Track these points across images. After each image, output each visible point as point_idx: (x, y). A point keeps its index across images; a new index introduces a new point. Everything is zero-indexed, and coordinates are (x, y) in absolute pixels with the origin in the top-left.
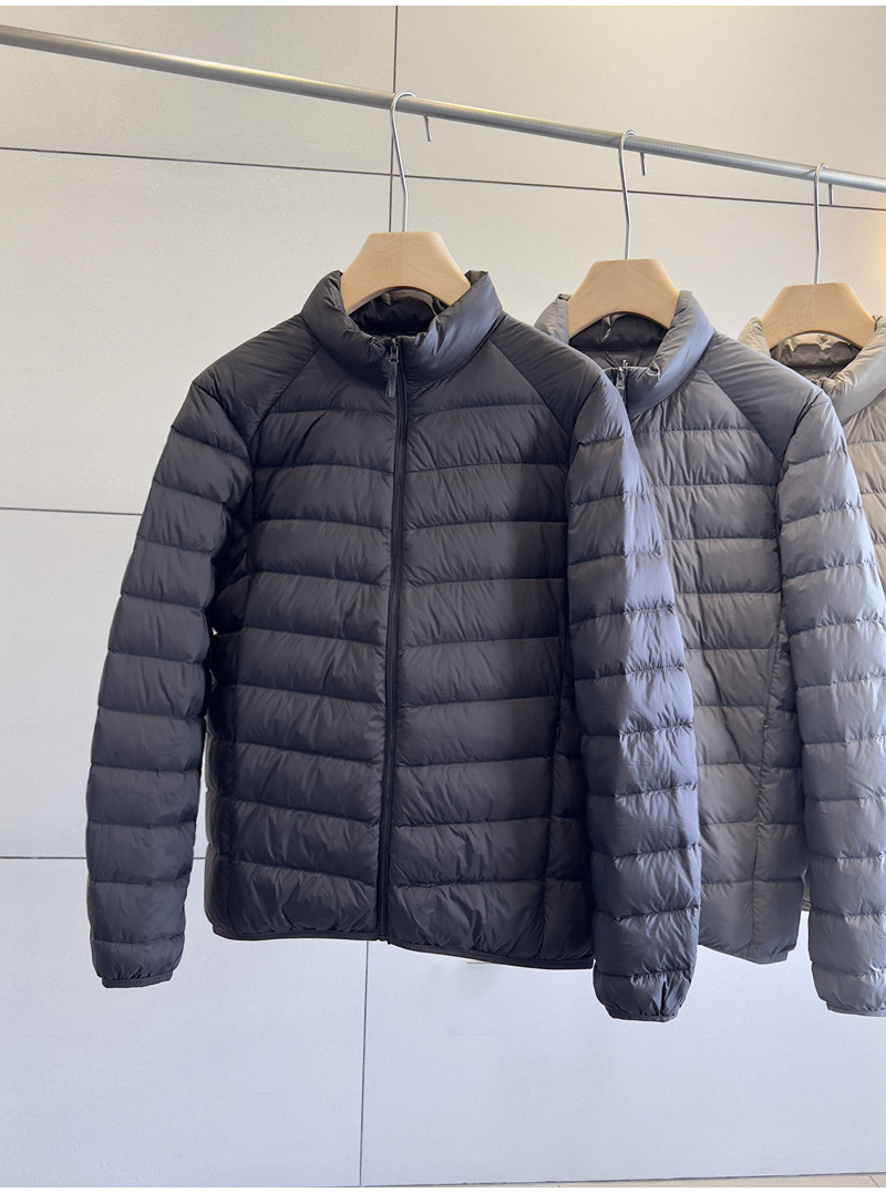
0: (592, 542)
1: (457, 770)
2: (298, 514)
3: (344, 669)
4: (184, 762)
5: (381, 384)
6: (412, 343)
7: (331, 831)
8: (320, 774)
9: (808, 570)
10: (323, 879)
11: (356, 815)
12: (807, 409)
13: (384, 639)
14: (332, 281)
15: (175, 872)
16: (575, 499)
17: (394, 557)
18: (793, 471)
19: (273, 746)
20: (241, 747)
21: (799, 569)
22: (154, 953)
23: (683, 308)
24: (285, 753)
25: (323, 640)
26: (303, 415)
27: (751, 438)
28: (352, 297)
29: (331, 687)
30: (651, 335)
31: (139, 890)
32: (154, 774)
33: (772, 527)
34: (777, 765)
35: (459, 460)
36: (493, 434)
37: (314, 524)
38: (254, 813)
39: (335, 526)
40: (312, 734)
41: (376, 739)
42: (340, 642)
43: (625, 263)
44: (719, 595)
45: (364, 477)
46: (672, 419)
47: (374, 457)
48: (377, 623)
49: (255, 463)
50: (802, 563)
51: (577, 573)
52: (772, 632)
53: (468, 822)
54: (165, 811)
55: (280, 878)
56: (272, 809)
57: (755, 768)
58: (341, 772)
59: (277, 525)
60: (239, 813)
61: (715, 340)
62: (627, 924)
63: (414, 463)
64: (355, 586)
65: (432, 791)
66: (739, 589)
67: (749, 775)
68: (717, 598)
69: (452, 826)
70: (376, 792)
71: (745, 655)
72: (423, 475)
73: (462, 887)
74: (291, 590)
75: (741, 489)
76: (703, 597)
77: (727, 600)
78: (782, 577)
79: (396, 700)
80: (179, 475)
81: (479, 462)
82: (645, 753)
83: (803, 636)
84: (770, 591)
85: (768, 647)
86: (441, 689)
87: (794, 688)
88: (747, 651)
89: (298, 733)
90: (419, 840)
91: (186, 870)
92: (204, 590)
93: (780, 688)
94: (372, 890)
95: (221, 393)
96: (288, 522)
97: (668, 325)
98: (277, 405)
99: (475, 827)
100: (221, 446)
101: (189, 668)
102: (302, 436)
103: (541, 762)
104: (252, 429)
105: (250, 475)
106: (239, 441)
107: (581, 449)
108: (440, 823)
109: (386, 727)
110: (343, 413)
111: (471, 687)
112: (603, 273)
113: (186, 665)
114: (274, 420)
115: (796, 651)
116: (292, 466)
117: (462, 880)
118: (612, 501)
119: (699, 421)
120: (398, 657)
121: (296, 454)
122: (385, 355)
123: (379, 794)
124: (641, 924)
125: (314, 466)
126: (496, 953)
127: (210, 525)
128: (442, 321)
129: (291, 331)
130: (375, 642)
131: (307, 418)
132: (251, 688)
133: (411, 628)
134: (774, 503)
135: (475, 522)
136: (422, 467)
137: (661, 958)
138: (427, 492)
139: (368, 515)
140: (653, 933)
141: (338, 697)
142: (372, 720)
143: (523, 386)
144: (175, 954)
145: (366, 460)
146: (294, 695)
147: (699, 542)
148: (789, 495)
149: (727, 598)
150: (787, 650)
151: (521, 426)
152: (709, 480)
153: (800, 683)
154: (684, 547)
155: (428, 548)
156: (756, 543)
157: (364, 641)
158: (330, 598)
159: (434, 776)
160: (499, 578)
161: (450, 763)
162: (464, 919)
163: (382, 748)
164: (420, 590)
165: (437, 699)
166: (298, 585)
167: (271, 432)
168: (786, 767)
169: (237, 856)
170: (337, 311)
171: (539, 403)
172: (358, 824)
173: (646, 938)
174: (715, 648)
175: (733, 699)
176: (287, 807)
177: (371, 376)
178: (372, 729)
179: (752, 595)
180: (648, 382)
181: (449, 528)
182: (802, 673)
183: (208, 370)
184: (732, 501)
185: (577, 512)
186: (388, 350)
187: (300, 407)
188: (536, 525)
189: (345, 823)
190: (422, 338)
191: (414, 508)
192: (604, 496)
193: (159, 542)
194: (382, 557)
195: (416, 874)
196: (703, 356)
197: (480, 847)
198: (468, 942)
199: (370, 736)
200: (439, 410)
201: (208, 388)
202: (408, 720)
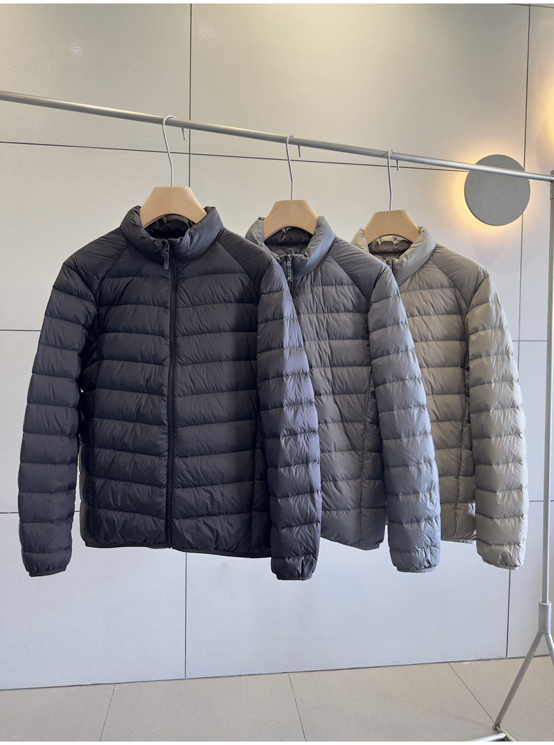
0: (268, 342)
1: (205, 458)
2: (121, 329)
3: (146, 408)
4: (69, 459)
5: (161, 262)
6: (176, 242)
7: (142, 492)
8: (135, 462)
9: (382, 355)
10: (138, 516)
11: (154, 483)
12: (380, 275)
13: (166, 393)
14: (136, 211)
15: (66, 515)
16: (260, 321)
17: (171, 351)
18: (374, 306)
19: (113, 449)
20: (97, 450)
21: (378, 354)
22: (56, 558)
23: (320, 225)
24: (118, 453)
25: (136, 394)
26: (123, 279)
27: (354, 289)
28: (146, 219)
29: (139, 418)
30: (305, 238)
31: (47, 526)
32: (54, 465)
33: (364, 333)
34: (371, 451)
35: (203, 301)
36: (220, 288)
37: (129, 335)
38: (105, 483)
39: (140, 336)
40: (131, 442)
41: (163, 444)
42: (145, 394)
43: (291, 201)
44: (341, 368)
45: (155, 310)
46: (316, 281)
47: (160, 300)
48: (162, 384)
49: (99, 303)
50: (379, 351)
51: (261, 357)
52: (367, 386)
53: (212, 485)
54: (60, 484)
55: (117, 516)
56: (113, 481)
57: (360, 453)
58: (146, 461)
59: (111, 335)
60: (97, 484)
61: (336, 241)
62: (284, 531)
63: (180, 303)
64: (151, 366)
65: (192, 470)
66: (351, 365)
67: (356, 456)
68: (340, 369)
69: (204, 487)
70: (164, 471)
71: (354, 397)
72: (186, 309)
73: (209, 518)
74: (119, 368)
75: (351, 315)
76: (333, 369)
77: (345, 370)
78: (371, 359)
79: (173, 424)
80: (59, 312)
81: (214, 303)
82: (293, 446)
83: (381, 387)
84: (366, 366)
85: (365, 393)
86: (196, 418)
87: (377, 413)
88: (355, 395)
89: (124, 442)
90: (186, 496)
91: (71, 514)
92: (75, 370)
93: (371, 413)
94: (163, 522)
95: (78, 268)
96: (117, 334)
97: (313, 233)
98: (108, 274)
99: (215, 487)
100: (79, 295)
101: (69, 410)
102: (123, 289)
103: (248, 453)
104: (96, 287)
105: (96, 310)
106: (89, 293)
107: (263, 295)
108: (197, 486)
109: (168, 438)
110: (143, 278)
111: (211, 416)
112: (280, 206)
113: (68, 409)
114: (107, 282)
115: (378, 395)
116: (118, 305)
117: (209, 514)
118: (278, 321)
119: (329, 282)
120: (174, 402)
121: (119, 299)
122: (163, 248)
123: (166, 472)
124: (291, 531)
125: (129, 305)
126: (228, 551)
127: (76, 336)
128: (192, 231)
129: (114, 236)
130: (162, 395)
131: (125, 280)
132: (101, 420)
133: (180, 387)
134: (366, 322)
135: (212, 332)
136: (185, 305)
137: (301, 548)
138: (187, 318)
139: (157, 329)
140: (297, 535)
141: (144, 423)
142: (161, 434)
143: (235, 264)
144: (67, 557)
145: (156, 302)
146: (122, 422)
147: (331, 341)
148: (373, 319)
149: (345, 369)
150: (374, 394)
151: (235, 284)
152: (335, 311)
153: (380, 410)
154: (324, 344)
155: (188, 346)
156: (358, 342)
157: (156, 394)
158: (138, 372)
159: (193, 462)
160: (225, 360)
161: (202, 455)
162: (210, 534)
163: (167, 448)
164: (185, 367)
165: (194, 423)
166: (122, 367)
167: (106, 288)
168: (375, 452)
169: (96, 506)
170: (138, 227)
171: (243, 273)
172: (155, 488)
173: (294, 538)
174: (339, 394)
175: (349, 419)
176: (120, 480)
177: (157, 259)
178: (161, 439)
179: (357, 368)
180: (303, 262)
181: (199, 336)
182: (380, 406)
183: (71, 257)
184: (346, 321)
185: (261, 326)
186: (164, 246)
187: (121, 275)
188: (243, 334)
189: (149, 487)
190: (181, 240)
191: (181, 326)
192: (274, 319)
193: (50, 346)
194: (165, 351)
195: (185, 512)
196: (330, 249)
197: (218, 497)
198: (213, 546)
199: (159, 442)
200: (193, 276)
201: (71, 266)
202: (179, 434)
